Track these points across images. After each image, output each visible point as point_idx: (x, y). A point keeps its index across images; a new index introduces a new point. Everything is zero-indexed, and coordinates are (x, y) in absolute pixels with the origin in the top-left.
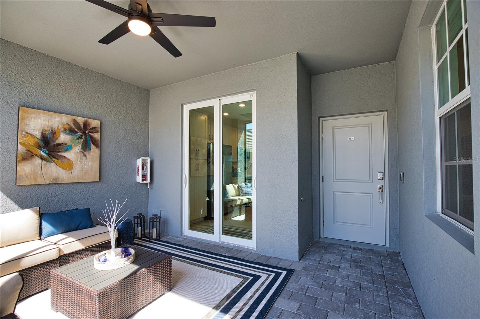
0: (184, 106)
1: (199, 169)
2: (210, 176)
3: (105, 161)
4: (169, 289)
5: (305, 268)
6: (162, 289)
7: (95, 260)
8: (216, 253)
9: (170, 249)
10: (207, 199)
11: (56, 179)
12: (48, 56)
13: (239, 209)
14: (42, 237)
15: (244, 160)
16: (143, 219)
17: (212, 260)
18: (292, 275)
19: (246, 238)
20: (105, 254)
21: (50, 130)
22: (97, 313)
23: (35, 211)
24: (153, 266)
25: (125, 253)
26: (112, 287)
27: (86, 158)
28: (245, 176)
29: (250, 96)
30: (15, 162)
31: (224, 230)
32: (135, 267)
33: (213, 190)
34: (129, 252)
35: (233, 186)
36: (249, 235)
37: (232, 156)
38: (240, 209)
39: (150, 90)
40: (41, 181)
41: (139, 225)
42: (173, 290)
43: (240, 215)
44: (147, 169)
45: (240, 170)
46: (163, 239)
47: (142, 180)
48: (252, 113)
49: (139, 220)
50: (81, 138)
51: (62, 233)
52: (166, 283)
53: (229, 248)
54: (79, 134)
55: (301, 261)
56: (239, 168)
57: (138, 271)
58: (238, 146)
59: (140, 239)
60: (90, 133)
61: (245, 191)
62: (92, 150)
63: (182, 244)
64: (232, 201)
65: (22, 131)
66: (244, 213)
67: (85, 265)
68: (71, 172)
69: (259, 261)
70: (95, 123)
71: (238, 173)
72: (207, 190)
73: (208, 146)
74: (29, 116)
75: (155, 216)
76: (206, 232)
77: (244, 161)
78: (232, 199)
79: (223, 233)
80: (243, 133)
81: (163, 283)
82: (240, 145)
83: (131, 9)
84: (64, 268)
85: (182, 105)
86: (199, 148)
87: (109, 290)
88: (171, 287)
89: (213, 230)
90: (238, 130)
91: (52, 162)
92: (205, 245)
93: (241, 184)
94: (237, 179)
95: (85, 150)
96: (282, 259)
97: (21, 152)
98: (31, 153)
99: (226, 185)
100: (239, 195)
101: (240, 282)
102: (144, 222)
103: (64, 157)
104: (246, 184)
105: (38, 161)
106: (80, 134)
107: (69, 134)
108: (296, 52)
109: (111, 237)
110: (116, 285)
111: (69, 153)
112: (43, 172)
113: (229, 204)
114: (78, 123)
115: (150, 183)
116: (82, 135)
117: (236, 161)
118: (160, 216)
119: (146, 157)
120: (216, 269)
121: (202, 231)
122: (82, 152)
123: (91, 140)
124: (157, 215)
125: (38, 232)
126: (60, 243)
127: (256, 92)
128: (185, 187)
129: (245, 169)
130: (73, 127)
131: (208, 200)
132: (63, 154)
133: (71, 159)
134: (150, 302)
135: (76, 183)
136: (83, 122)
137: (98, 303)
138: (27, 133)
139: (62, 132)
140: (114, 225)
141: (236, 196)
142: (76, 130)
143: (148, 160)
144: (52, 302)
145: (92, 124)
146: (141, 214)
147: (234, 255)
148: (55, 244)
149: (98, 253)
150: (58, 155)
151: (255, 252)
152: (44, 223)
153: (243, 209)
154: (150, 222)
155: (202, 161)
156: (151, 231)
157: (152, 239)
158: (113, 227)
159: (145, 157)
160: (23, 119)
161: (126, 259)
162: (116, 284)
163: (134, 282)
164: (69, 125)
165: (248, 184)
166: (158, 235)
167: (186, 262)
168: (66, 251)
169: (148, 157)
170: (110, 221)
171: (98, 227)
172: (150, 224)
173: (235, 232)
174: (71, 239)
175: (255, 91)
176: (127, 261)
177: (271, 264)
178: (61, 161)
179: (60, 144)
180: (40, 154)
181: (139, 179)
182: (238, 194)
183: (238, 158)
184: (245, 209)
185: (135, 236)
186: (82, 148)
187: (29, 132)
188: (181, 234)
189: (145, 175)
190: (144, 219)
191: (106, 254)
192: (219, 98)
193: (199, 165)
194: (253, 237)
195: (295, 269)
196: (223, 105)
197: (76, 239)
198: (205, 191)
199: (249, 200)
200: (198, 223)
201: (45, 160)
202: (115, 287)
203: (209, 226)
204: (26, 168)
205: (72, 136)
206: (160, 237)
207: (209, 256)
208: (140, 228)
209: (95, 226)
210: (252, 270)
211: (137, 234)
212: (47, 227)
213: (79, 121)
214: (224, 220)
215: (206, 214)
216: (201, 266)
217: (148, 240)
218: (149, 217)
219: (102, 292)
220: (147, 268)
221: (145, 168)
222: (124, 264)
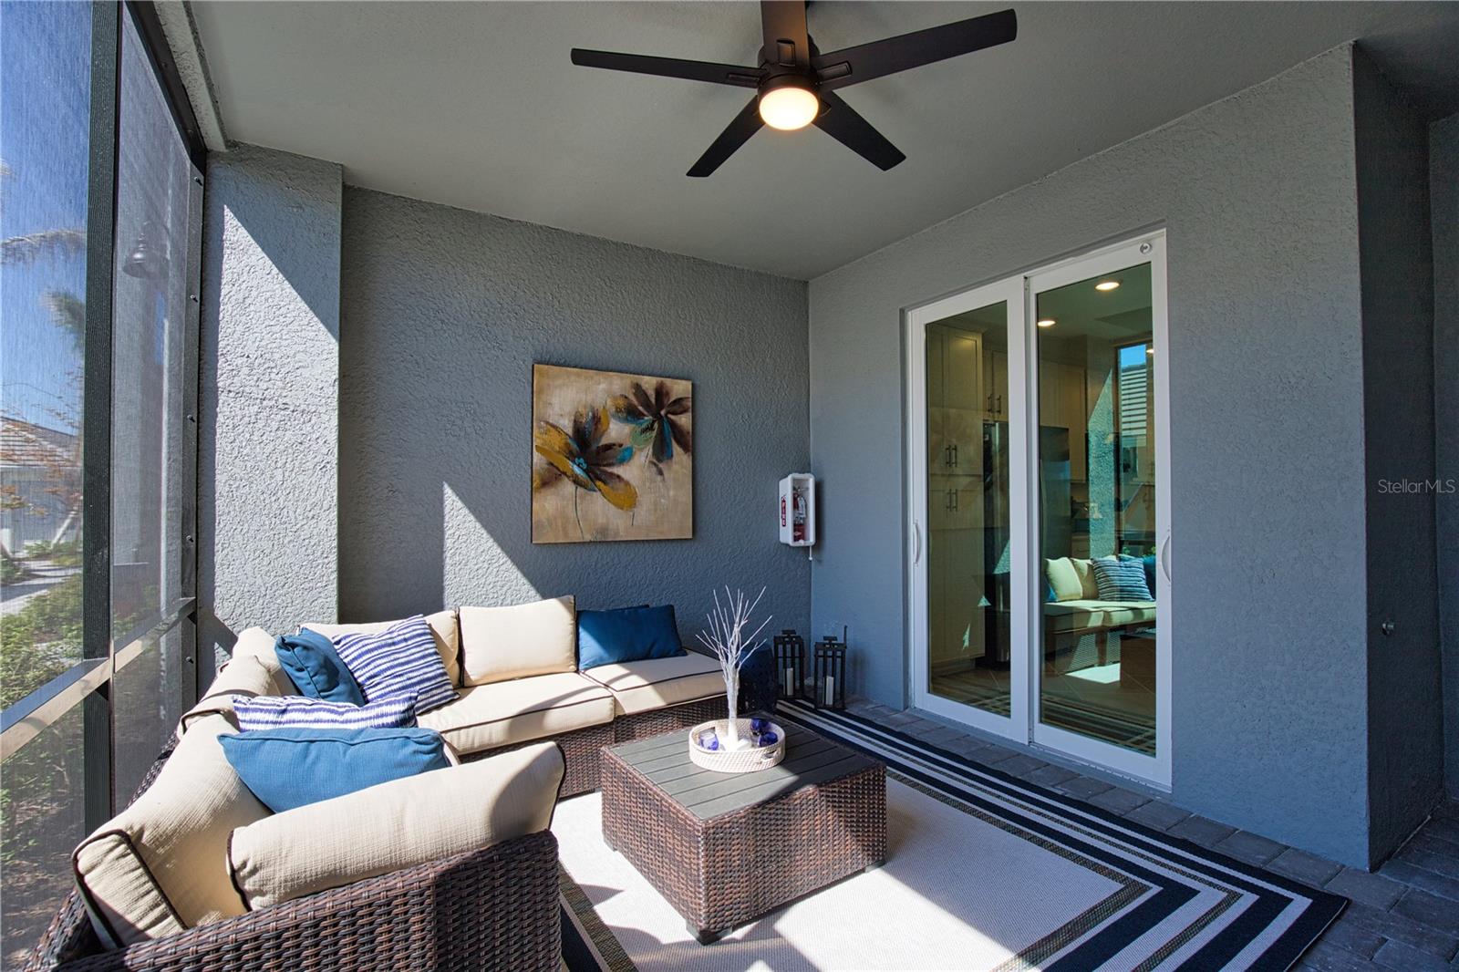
0: (910, 313)
1: (956, 507)
2: (993, 528)
3: (704, 486)
4: (878, 860)
5: (1401, 906)
6: (860, 856)
7: (691, 742)
8: (1020, 778)
9: (873, 743)
10: (984, 602)
11: (604, 530)
12: (581, 236)
13: (1096, 642)
14: (581, 666)
15: (1113, 474)
16: (797, 646)
17: (1008, 801)
18: (1338, 918)
19: (1129, 747)
20: (714, 728)
21: (590, 414)
22: (701, 879)
23: (565, 604)
24: (834, 784)
25: (762, 735)
26: (735, 820)
27: (664, 479)
28: (1118, 531)
29: (1142, 249)
30: (530, 489)
31: (1046, 709)
32: (787, 778)
33: (1008, 574)
34: (770, 733)
35: (1074, 566)
36: (1139, 738)
37: (1068, 463)
38: (1101, 642)
39: (810, 282)
40: (575, 536)
41: (789, 661)
42: (889, 865)
43: (1102, 664)
44: (806, 506)
45: (1099, 509)
46: (853, 710)
47: (795, 537)
48: (1151, 308)
49: (789, 647)
50: (650, 428)
51: (618, 662)
52: (869, 840)
53: (1067, 772)
54: (646, 418)
55: (1379, 873)
56: (1094, 502)
57: (796, 789)
58: (1090, 429)
59: (792, 700)
60: (670, 416)
61: (1118, 583)
62: (675, 458)
63: (909, 733)
64: (1071, 612)
65: (540, 420)
66: (1119, 659)
67: (671, 750)
68: (631, 514)
69: (1186, 837)
70: (680, 388)
71: (1091, 520)
72: (983, 573)
73: (984, 434)
74: (551, 383)
75: (830, 641)
76: (982, 706)
77: (1113, 480)
78: (1071, 608)
79: (1043, 719)
80: (1109, 381)
81: (861, 839)
82: (1099, 424)
83: (767, 62)
84: (626, 747)
85: (903, 313)
86: (954, 441)
87: (728, 825)
88: (883, 855)
89: (1009, 704)
90: (1089, 372)
91: (595, 491)
92: (982, 749)
93: (1105, 558)
94: (1088, 540)
95: (661, 458)
96: (1287, 848)
97: (538, 468)
98: (556, 471)
99: (1049, 560)
100: (1095, 597)
101: (1112, 892)
102: (800, 653)
103: (619, 477)
104: (1120, 559)
105: (568, 487)
106: (648, 418)
107: (626, 420)
108: (1351, 42)
109: (728, 685)
110: (744, 817)
111: (628, 468)
112: (579, 513)
113: (1061, 626)
114: (644, 391)
115: (813, 547)
116: (654, 422)
117: (1084, 478)
118: (843, 642)
119: (804, 473)
120: (1023, 831)
121: (969, 702)
122: (655, 464)
123: (673, 432)
124: (835, 639)
125: (573, 655)
126: (615, 685)
127: (1165, 230)
128: (917, 560)
129: (1118, 506)
130: (635, 402)
131: (986, 607)
132: (616, 470)
133: (634, 482)
134: (825, 883)
135: (643, 541)
136: (655, 386)
137: (703, 854)
138: (547, 423)
139: (613, 416)
140: (734, 656)
141: (1084, 598)
142: (640, 408)
143: (807, 480)
144: (604, 825)
145: (675, 391)
146: (794, 632)
147: (1086, 796)
148: (606, 686)
149: (698, 724)
150: (606, 472)
151: (1168, 802)
152: (583, 634)
153: (1114, 645)
154: (817, 657)
155: (964, 481)
156: (819, 683)
157: (822, 705)
158: (732, 662)
159: (800, 473)
160: (541, 391)
161: (763, 750)
162: (743, 814)
163: (786, 818)
164: (626, 397)
165: (1129, 559)
166: (838, 697)
167: (923, 790)
168: (629, 708)
169: (809, 472)
170: (725, 645)
171: (693, 657)
172: (817, 660)
173: (1086, 720)
174: (636, 680)
175: (1162, 228)
176: (768, 756)
177: (1239, 858)
178: (613, 488)
179: (609, 447)
180: (573, 471)
181: (786, 535)
182: (1091, 591)
183: (1091, 467)
184: (1122, 646)
185: (779, 692)
186: (654, 454)
187: (551, 421)
188: (904, 705)
189: (801, 525)
190: (800, 647)
191: (716, 729)
192: (1022, 272)
193: (956, 494)
194: (1157, 746)
195: (1350, 898)
196: (1037, 295)
197: (647, 680)
198: (975, 577)
199: (1135, 614)
200: (955, 674)
201: (581, 486)
202: (740, 821)
203: (994, 690)
204: (549, 504)
205: (634, 425)
206: (843, 703)
207: (999, 785)
208: (790, 671)
209: (685, 654)
210: (1158, 863)
211: (782, 687)
212: (590, 646)
213: (647, 386)
214: (1047, 676)
215: (981, 651)
216: (972, 812)
217: (813, 706)
218: (813, 644)
219: (713, 828)
220: (819, 785)
221: (801, 503)
222: (761, 763)
